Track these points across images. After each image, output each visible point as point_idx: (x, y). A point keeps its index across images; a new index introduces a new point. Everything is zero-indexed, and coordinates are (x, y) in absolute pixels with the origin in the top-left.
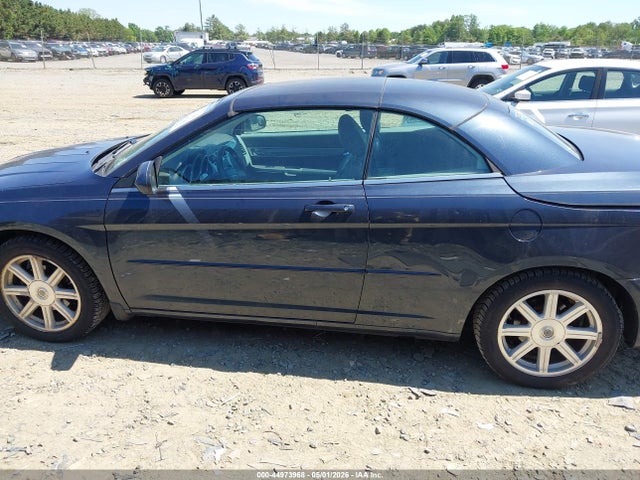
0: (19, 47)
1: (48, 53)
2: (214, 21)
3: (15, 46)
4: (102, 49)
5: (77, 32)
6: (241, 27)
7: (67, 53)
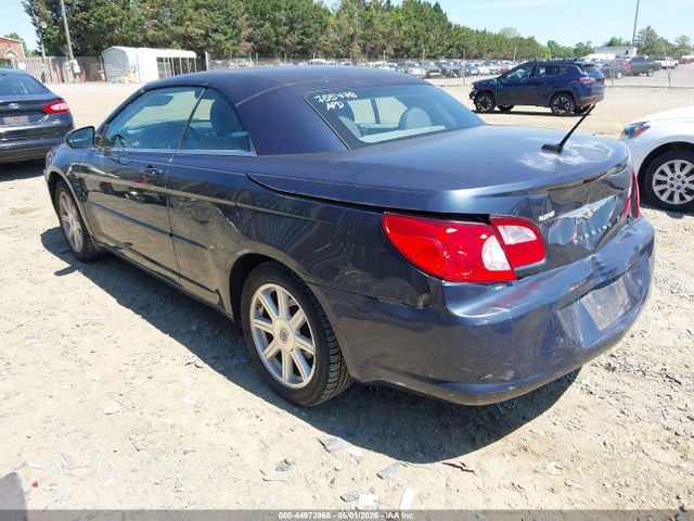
0: (414, 66)
1: (437, 71)
2: (649, 33)
3: (410, 65)
4: (495, 68)
5: (488, 51)
6: (684, 38)
7: (456, 71)
